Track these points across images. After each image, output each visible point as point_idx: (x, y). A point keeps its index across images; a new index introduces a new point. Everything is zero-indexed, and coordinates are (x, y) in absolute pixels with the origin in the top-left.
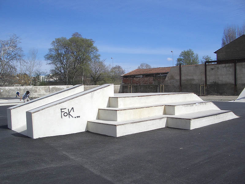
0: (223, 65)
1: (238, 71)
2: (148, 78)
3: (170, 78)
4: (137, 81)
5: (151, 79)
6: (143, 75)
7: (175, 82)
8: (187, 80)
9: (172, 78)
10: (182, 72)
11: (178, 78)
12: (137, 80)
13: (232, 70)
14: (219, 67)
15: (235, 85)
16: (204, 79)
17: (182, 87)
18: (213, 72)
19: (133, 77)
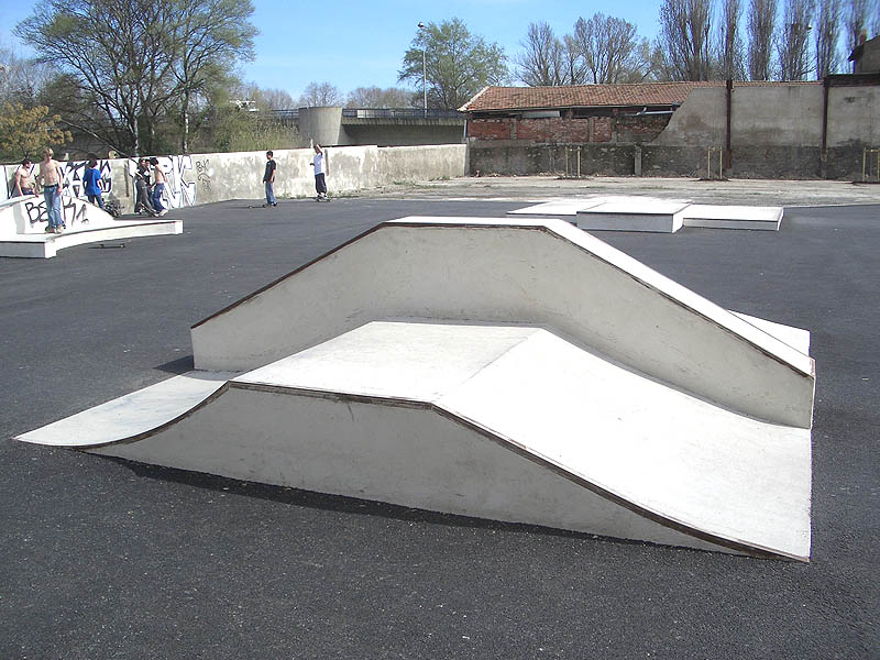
2: (580, 124)
3: (684, 122)
4: (538, 132)
5: (603, 125)
6: (563, 112)
7: (708, 138)
8: (754, 133)
9: (695, 122)
10: (735, 106)
11: (722, 124)
12: (539, 125)
14: (876, 95)
16: (817, 130)
17: (733, 155)
18: (851, 108)
19: (519, 114)
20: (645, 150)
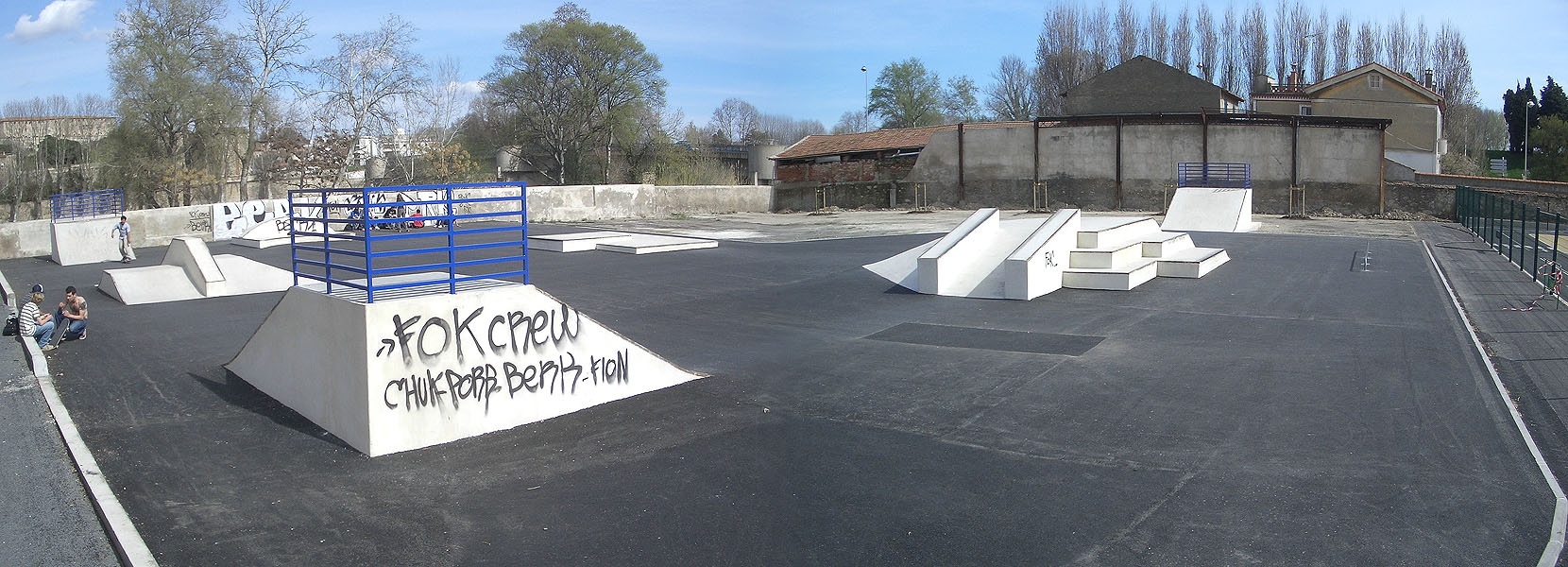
0: (1087, 129)
1: (1125, 147)
2: (853, 166)
3: (927, 161)
4: (824, 174)
5: (870, 166)
6: (842, 156)
7: (945, 174)
8: (982, 169)
9: (936, 161)
10: (966, 146)
11: (954, 162)
12: (825, 169)
13: (1109, 143)
14: (1076, 135)
15: (1119, 182)
16: (1031, 164)
17: (966, 188)
18: (1056, 146)
19: (812, 160)
20: (899, 186)
